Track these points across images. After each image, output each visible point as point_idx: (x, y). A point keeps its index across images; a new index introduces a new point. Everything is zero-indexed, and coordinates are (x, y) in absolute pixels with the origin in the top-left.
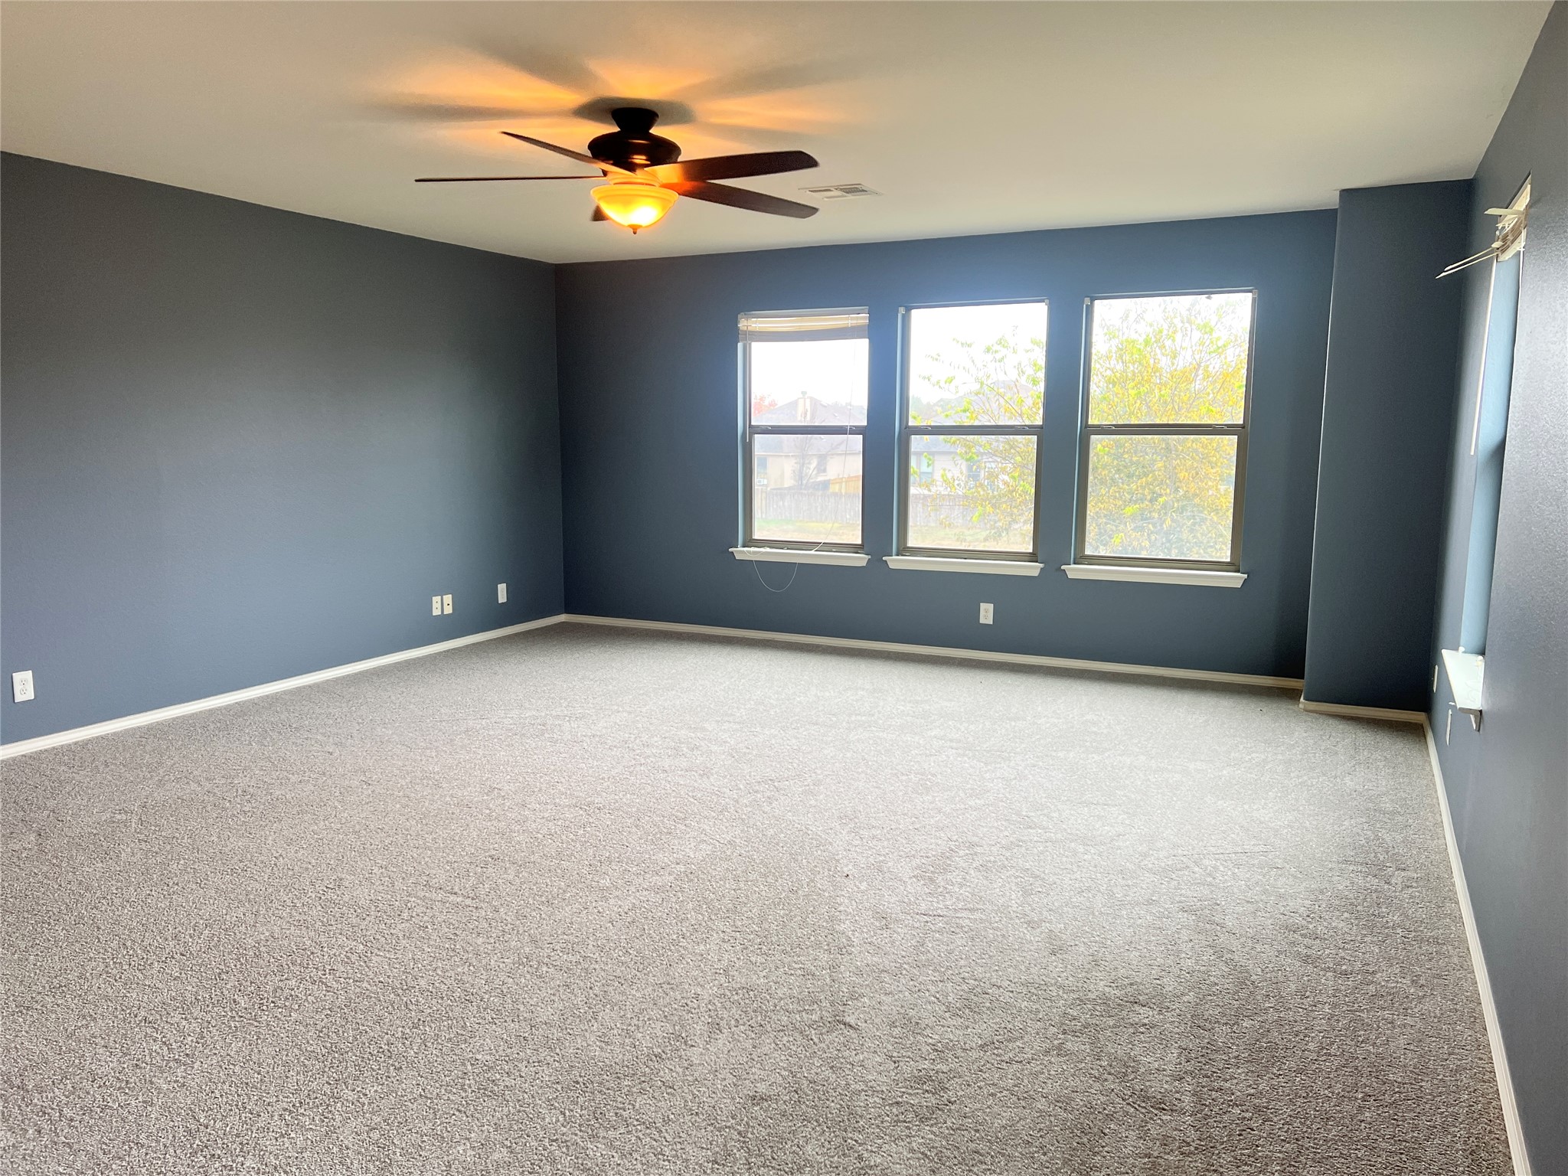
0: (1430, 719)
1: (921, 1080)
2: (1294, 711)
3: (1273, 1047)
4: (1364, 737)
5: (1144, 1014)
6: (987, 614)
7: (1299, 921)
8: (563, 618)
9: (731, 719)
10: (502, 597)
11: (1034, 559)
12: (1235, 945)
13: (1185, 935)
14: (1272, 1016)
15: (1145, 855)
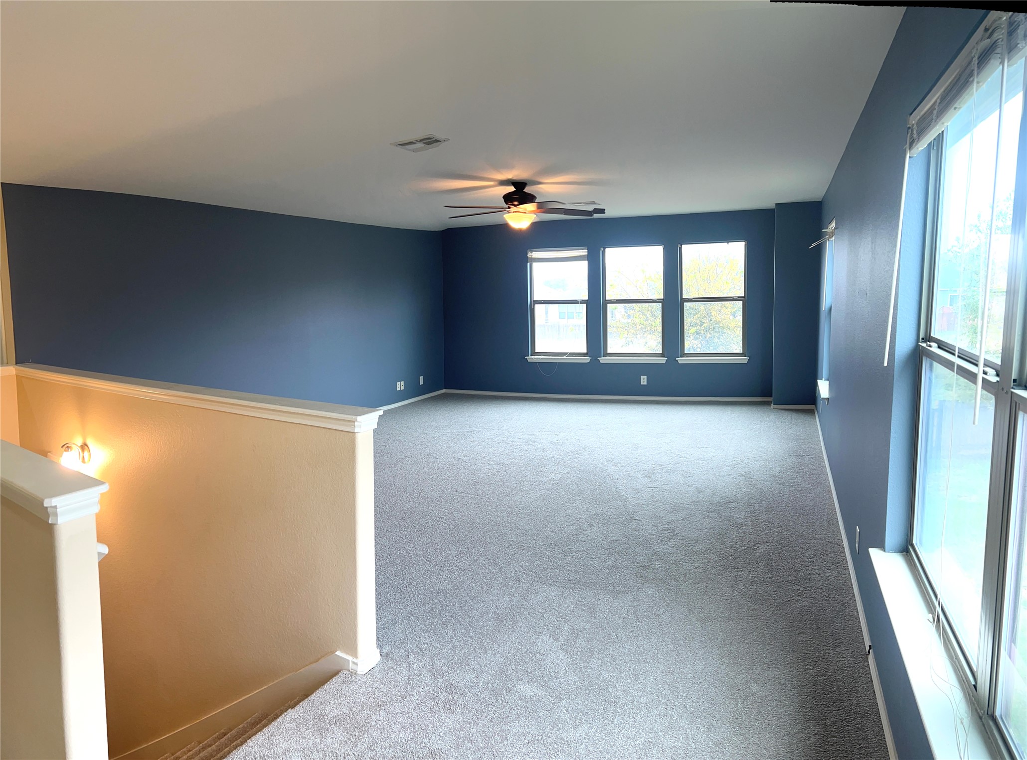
0: (816, 407)
1: (666, 530)
2: (770, 409)
3: (772, 507)
4: (795, 416)
5: (733, 505)
6: (644, 380)
7: (777, 474)
8: (444, 391)
9: (544, 430)
10: (421, 383)
11: (663, 356)
12: (758, 483)
13: (742, 482)
14: (771, 499)
15: (724, 462)
